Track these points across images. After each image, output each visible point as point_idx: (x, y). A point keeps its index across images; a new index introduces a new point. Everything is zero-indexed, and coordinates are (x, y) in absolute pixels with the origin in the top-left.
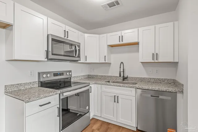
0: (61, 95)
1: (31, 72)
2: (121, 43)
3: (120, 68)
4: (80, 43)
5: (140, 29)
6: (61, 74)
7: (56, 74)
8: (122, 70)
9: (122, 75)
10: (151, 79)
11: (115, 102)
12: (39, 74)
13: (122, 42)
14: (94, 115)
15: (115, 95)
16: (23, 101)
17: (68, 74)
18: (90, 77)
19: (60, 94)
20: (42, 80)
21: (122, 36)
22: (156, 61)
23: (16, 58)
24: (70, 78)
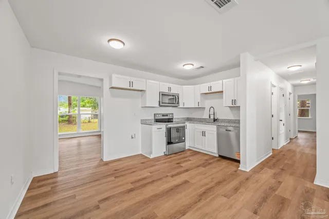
1: (151, 114)
2: (210, 92)
3: (210, 111)
4: (179, 94)
5: (224, 80)
6: (167, 115)
7: (163, 115)
8: (212, 113)
9: (212, 118)
11: (203, 135)
12: (155, 114)
15: (203, 130)
17: (171, 115)
18: (188, 119)
19: (166, 125)
20: (156, 118)
21: (211, 86)
22: (234, 106)
23: (147, 106)
24: (172, 119)
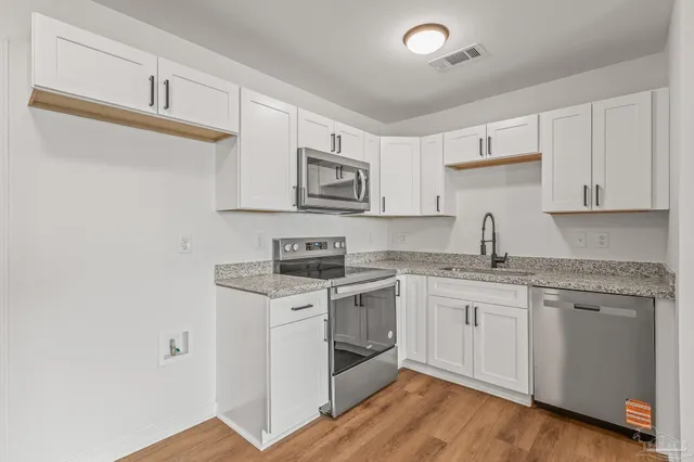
0: (333, 290)
1: (260, 238)
2: (486, 157)
3: (484, 229)
4: (368, 165)
5: (543, 115)
6: (322, 246)
7: (309, 247)
8: (488, 237)
9: (489, 252)
10: (581, 262)
11: (467, 323)
12: (276, 243)
13: (489, 157)
14: (407, 360)
15: (467, 303)
16: (266, 295)
17: (337, 245)
18: (392, 257)
19: (329, 289)
20: (282, 257)
21: (490, 138)
22: (595, 208)
23: (243, 206)
24: (342, 258)
